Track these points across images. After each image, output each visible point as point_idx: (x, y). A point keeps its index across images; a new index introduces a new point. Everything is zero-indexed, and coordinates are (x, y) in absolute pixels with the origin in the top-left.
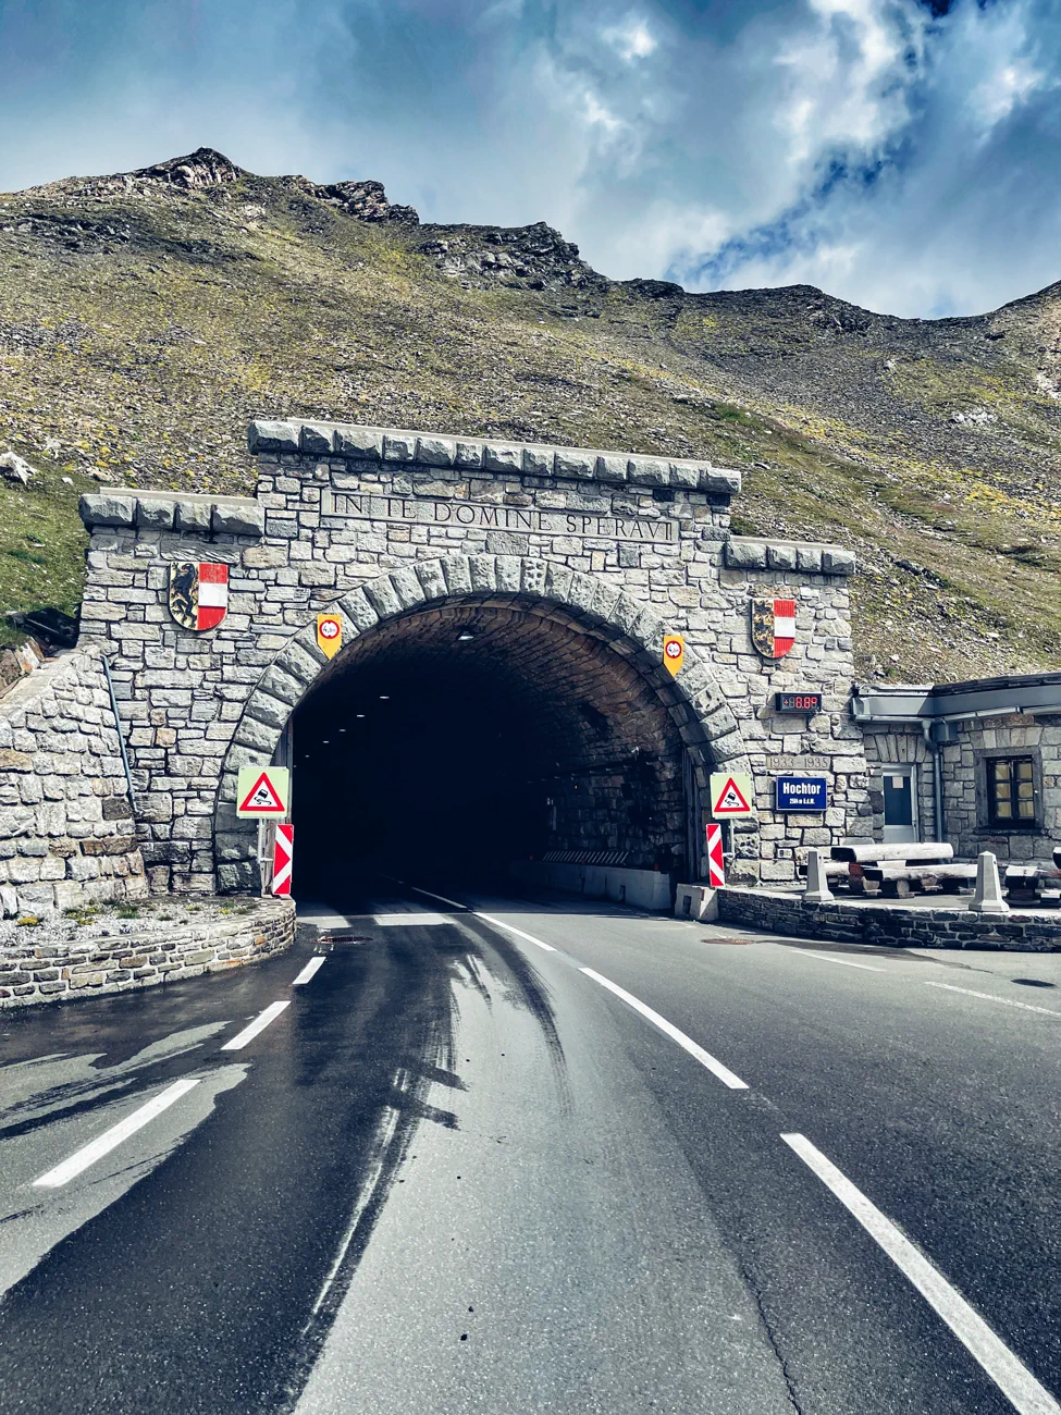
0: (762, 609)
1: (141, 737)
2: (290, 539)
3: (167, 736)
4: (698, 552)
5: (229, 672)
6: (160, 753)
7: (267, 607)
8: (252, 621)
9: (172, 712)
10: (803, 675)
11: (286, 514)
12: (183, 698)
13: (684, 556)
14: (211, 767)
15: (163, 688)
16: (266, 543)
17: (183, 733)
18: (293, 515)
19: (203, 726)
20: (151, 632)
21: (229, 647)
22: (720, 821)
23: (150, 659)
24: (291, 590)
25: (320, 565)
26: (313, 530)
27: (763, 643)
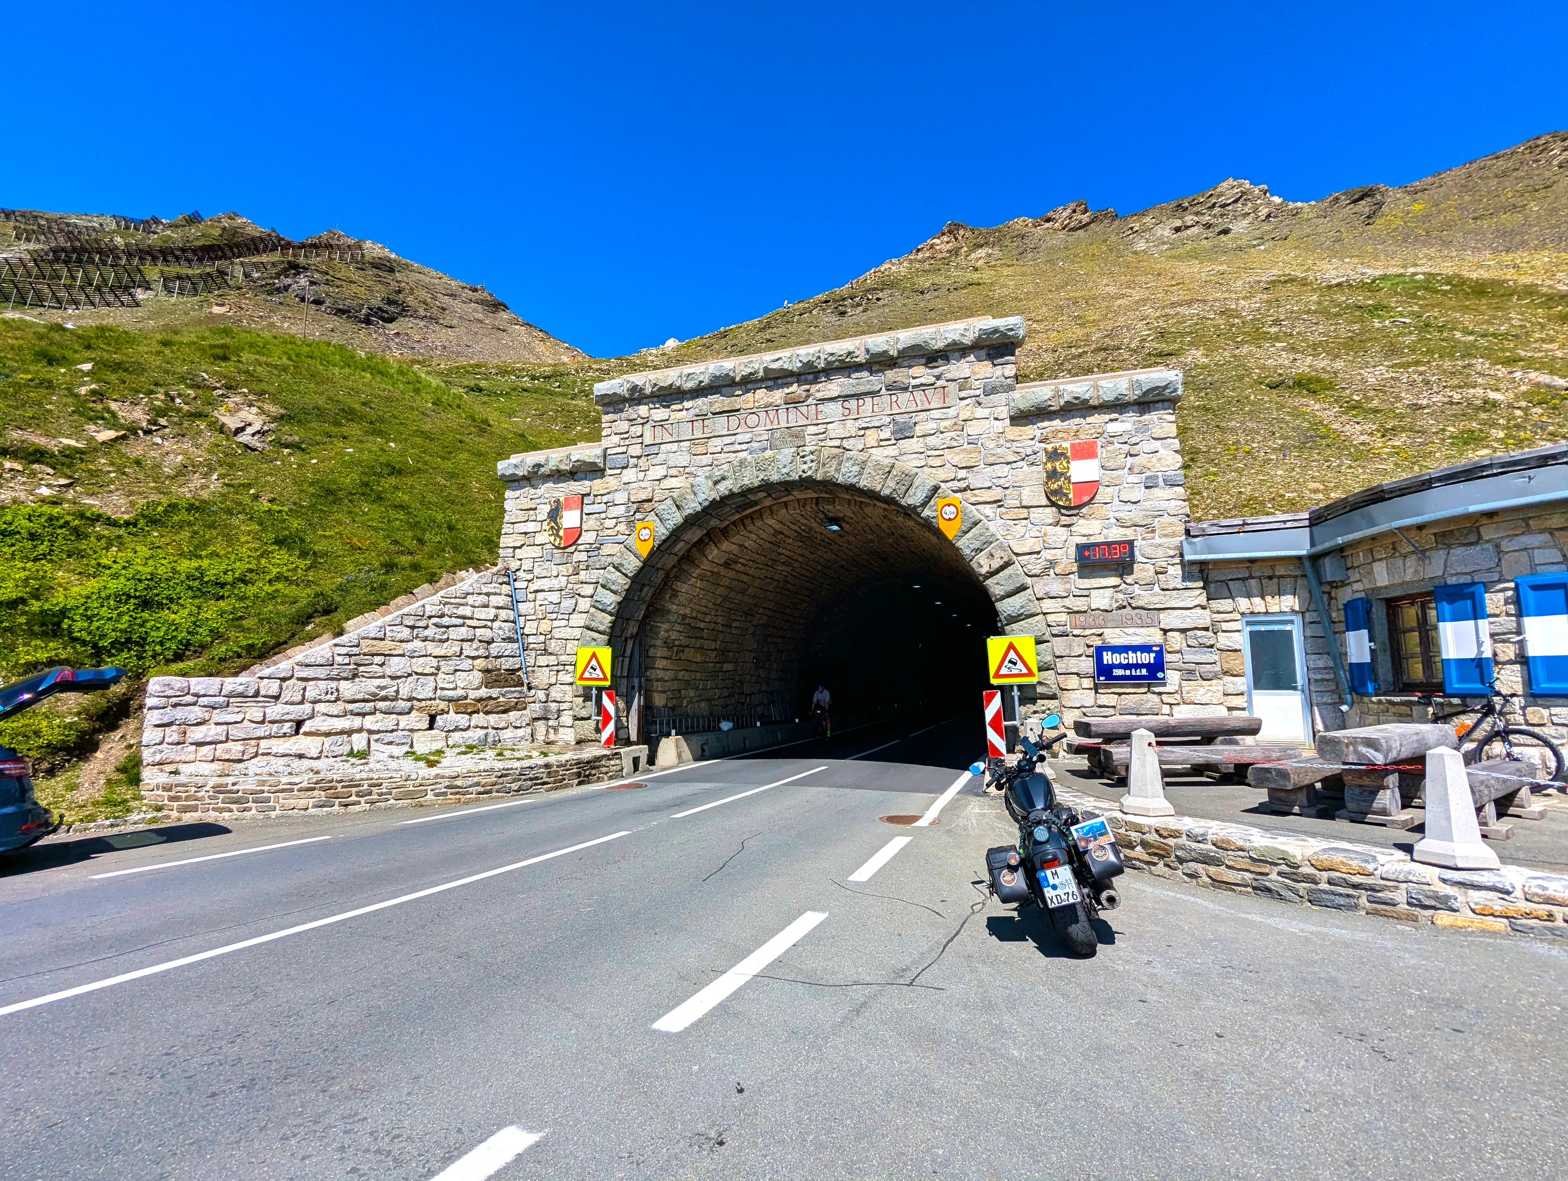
0: (1054, 455)
1: (532, 628)
2: (623, 468)
3: (545, 626)
4: (979, 409)
5: (583, 575)
6: (542, 638)
7: (610, 523)
8: (597, 535)
9: (549, 608)
10: (1113, 521)
11: (621, 450)
12: (554, 597)
13: (963, 416)
14: (569, 647)
15: (543, 591)
16: (606, 475)
17: (556, 624)
18: (624, 449)
19: (566, 617)
20: (536, 552)
21: (583, 556)
22: (1001, 688)
23: (537, 571)
24: (623, 508)
25: (643, 484)
26: (639, 457)
27: (1057, 492)
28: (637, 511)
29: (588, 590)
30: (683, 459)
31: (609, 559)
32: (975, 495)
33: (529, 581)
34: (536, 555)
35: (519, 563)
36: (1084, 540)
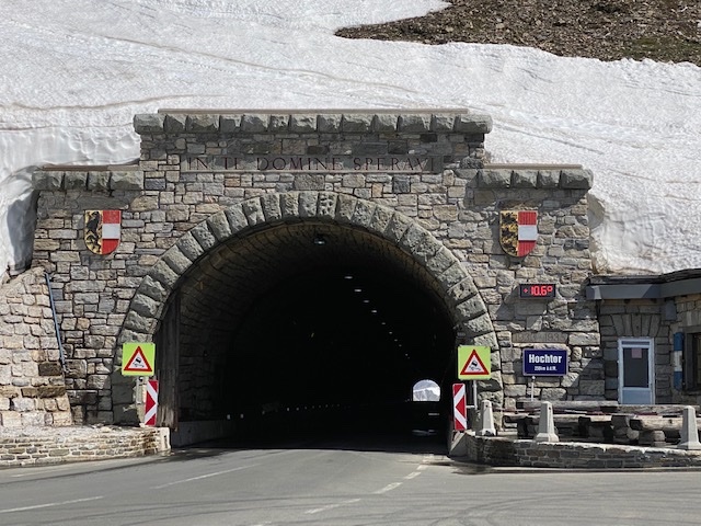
0: (509, 219)
1: (68, 324)
2: (160, 191)
3: (84, 323)
4: (457, 179)
5: (121, 280)
6: (80, 334)
7: (145, 237)
8: (136, 247)
9: (87, 307)
10: (544, 270)
11: (157, 174)
12: (93, 298)
13: (445, 182)
14: (109, 343)
15: (81, 292)
16: (145, 195)
17: (95, 322)
18: (162, 174)
19: (105, 316)
20: (74, 257)
21: (122, 264)
22: (465, 382)
23: (74, 274)
24: (160, 225)
25: (181, 206)
26: (175, 184)
27: (509, 246)
28: (174, 229)
29: (128, 294)
30: (216, 189)
31: (147, 269)
32: (452, 242)
33: (65, 283)
34: (72, 260)
35: (54, 266)
36: (524, 282)
